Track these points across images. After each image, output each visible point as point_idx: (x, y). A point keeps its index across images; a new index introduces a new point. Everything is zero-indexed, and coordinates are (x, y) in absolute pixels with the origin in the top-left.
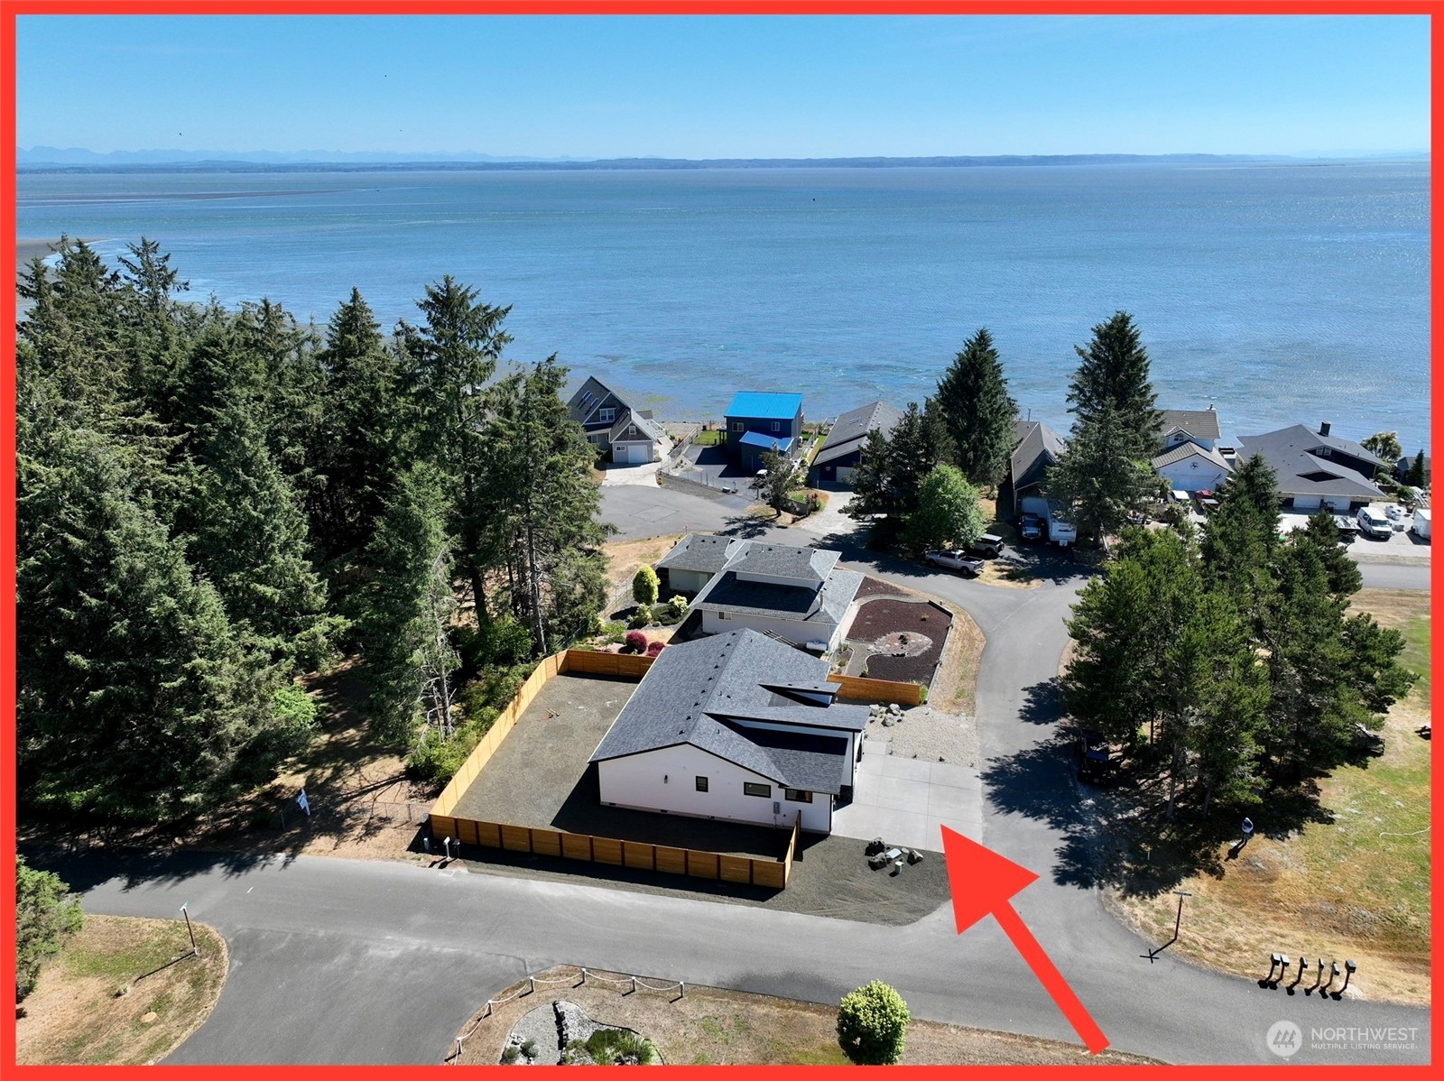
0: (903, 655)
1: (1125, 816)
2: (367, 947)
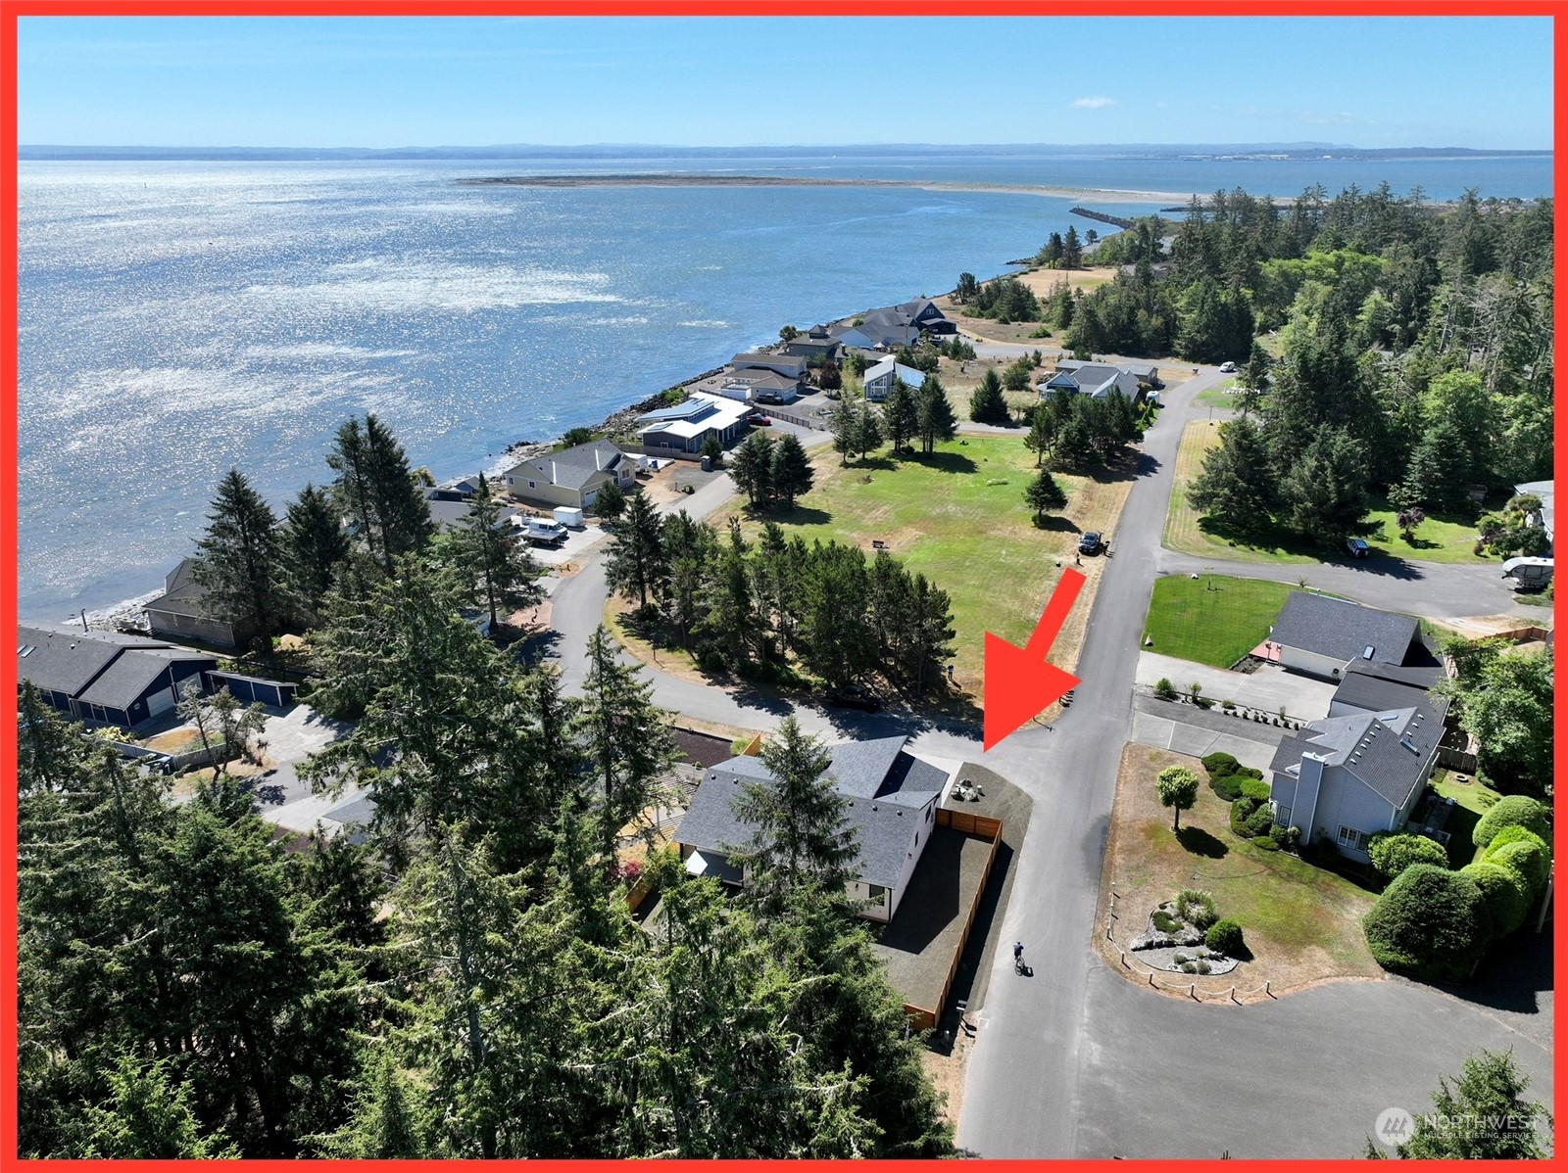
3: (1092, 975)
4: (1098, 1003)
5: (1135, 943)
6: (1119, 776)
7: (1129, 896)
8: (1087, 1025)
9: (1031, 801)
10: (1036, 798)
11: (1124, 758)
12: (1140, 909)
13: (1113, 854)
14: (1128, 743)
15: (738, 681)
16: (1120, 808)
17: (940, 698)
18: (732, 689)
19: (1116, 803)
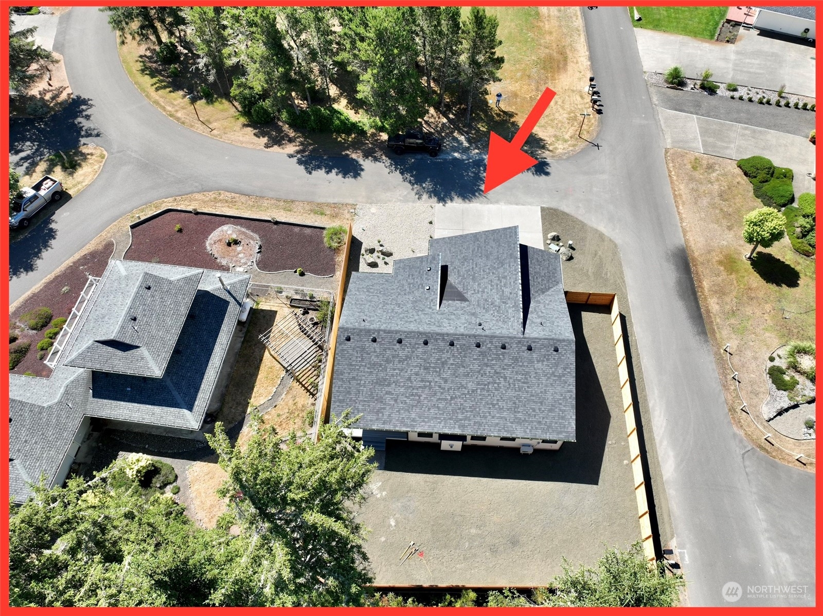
3: (747, 463)
4: (765, 500)
5: (767, 411)
6: (675, 196)
7: (740, 350)
8: (767, 531)
9: (616, 246)
10: (619, 241)
11: (670, 171)
12: (754, 365)
13: (705, 299)
14: (667, 151)
15: (292, 134)
16: (690, 236)
17: (488, 124)
18: (291, 148)
19: (685, 232)
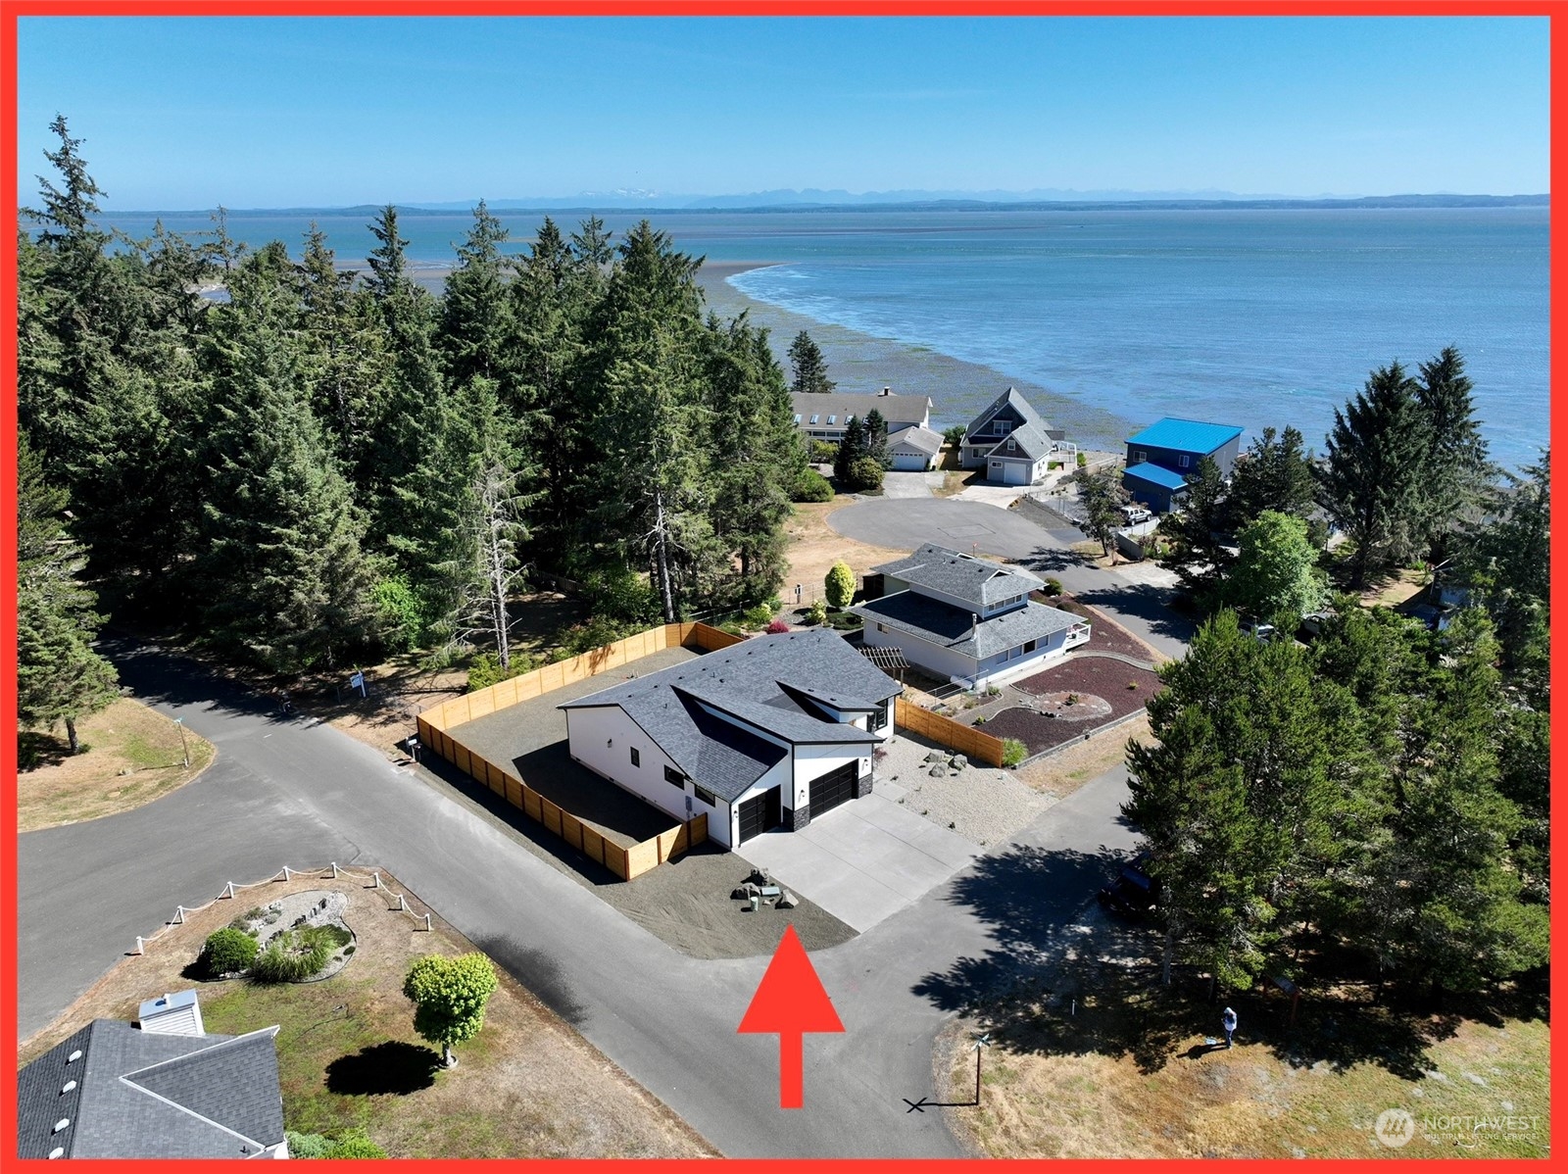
0: (1052, 716)
1: (1114, 961)
2: (279, 801)
7: (404, 941)
9: (691, 956)
